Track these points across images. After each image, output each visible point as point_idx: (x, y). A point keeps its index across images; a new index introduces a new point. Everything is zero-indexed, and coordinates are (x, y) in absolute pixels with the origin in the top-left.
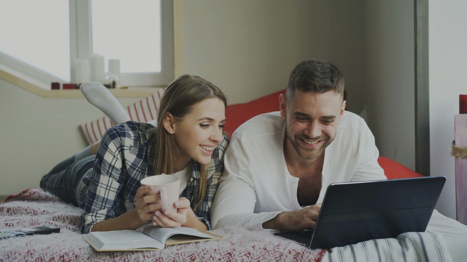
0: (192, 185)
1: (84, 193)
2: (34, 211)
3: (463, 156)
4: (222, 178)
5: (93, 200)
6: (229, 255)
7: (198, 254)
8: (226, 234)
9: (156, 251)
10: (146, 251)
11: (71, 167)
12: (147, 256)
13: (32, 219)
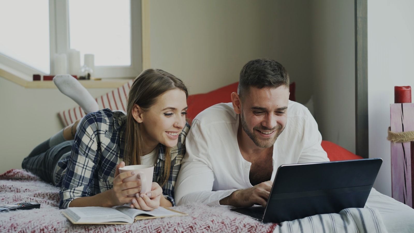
0: (158, 166)
1: (59, 175)
2: (17, 189)
3: (398, 141)
4: (184, 160)
5: (71, 177)
6: (191, 228)
7: (163, 227)
8: (188, 209)
9: (126, 224)
10: (117, 225)
11: (49, 151)
12: (118, 230)
13: (15, 196)
